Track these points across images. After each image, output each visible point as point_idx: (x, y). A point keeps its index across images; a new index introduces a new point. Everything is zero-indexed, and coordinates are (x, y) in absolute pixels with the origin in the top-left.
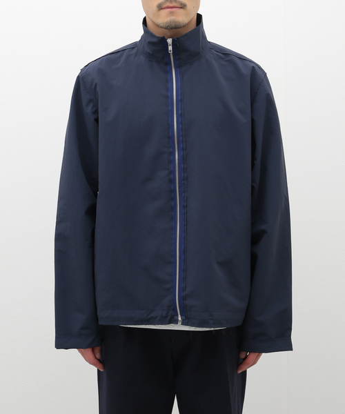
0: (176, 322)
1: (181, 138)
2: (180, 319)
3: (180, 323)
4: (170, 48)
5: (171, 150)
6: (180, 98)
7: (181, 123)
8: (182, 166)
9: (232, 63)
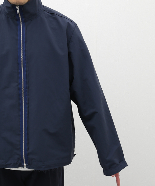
0: (23, 166)
1: (25, 64)
2: (25, 165)
3: (25, 167)
4: (18, 11)
5: (19, 71)
6: (25, 41)
7: (25, 55)
8: (26, 80)
9: (56, 19)
